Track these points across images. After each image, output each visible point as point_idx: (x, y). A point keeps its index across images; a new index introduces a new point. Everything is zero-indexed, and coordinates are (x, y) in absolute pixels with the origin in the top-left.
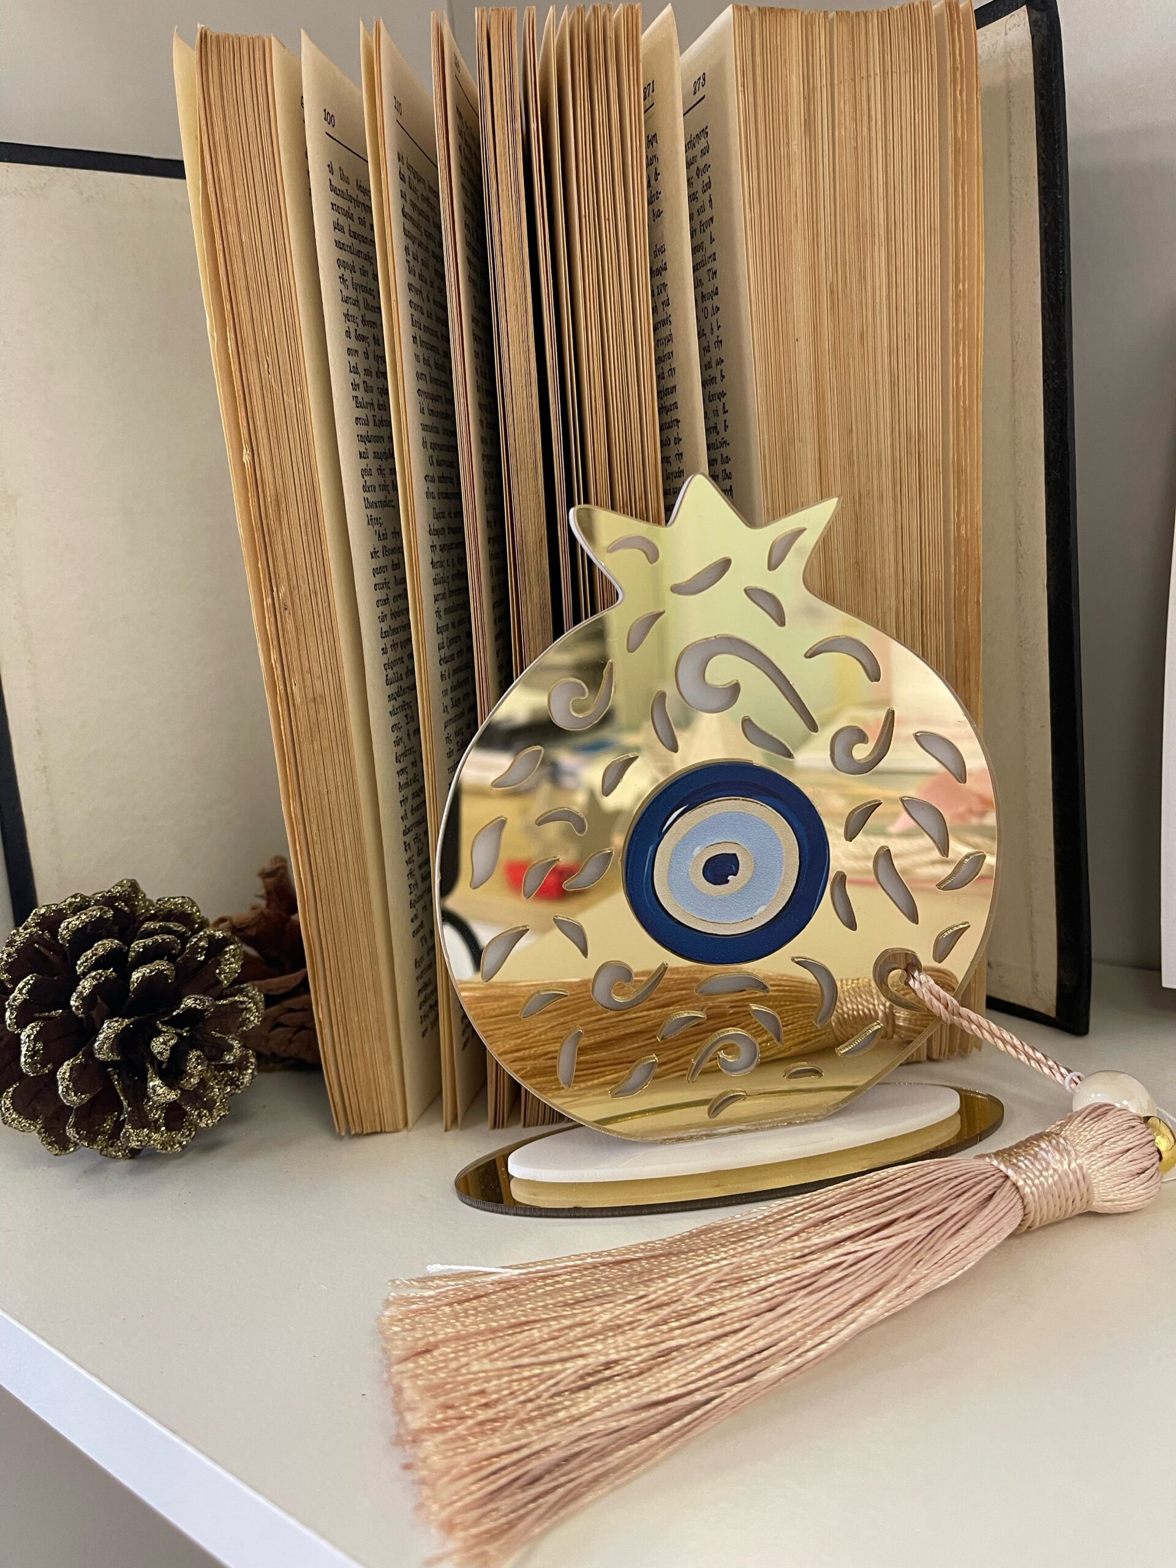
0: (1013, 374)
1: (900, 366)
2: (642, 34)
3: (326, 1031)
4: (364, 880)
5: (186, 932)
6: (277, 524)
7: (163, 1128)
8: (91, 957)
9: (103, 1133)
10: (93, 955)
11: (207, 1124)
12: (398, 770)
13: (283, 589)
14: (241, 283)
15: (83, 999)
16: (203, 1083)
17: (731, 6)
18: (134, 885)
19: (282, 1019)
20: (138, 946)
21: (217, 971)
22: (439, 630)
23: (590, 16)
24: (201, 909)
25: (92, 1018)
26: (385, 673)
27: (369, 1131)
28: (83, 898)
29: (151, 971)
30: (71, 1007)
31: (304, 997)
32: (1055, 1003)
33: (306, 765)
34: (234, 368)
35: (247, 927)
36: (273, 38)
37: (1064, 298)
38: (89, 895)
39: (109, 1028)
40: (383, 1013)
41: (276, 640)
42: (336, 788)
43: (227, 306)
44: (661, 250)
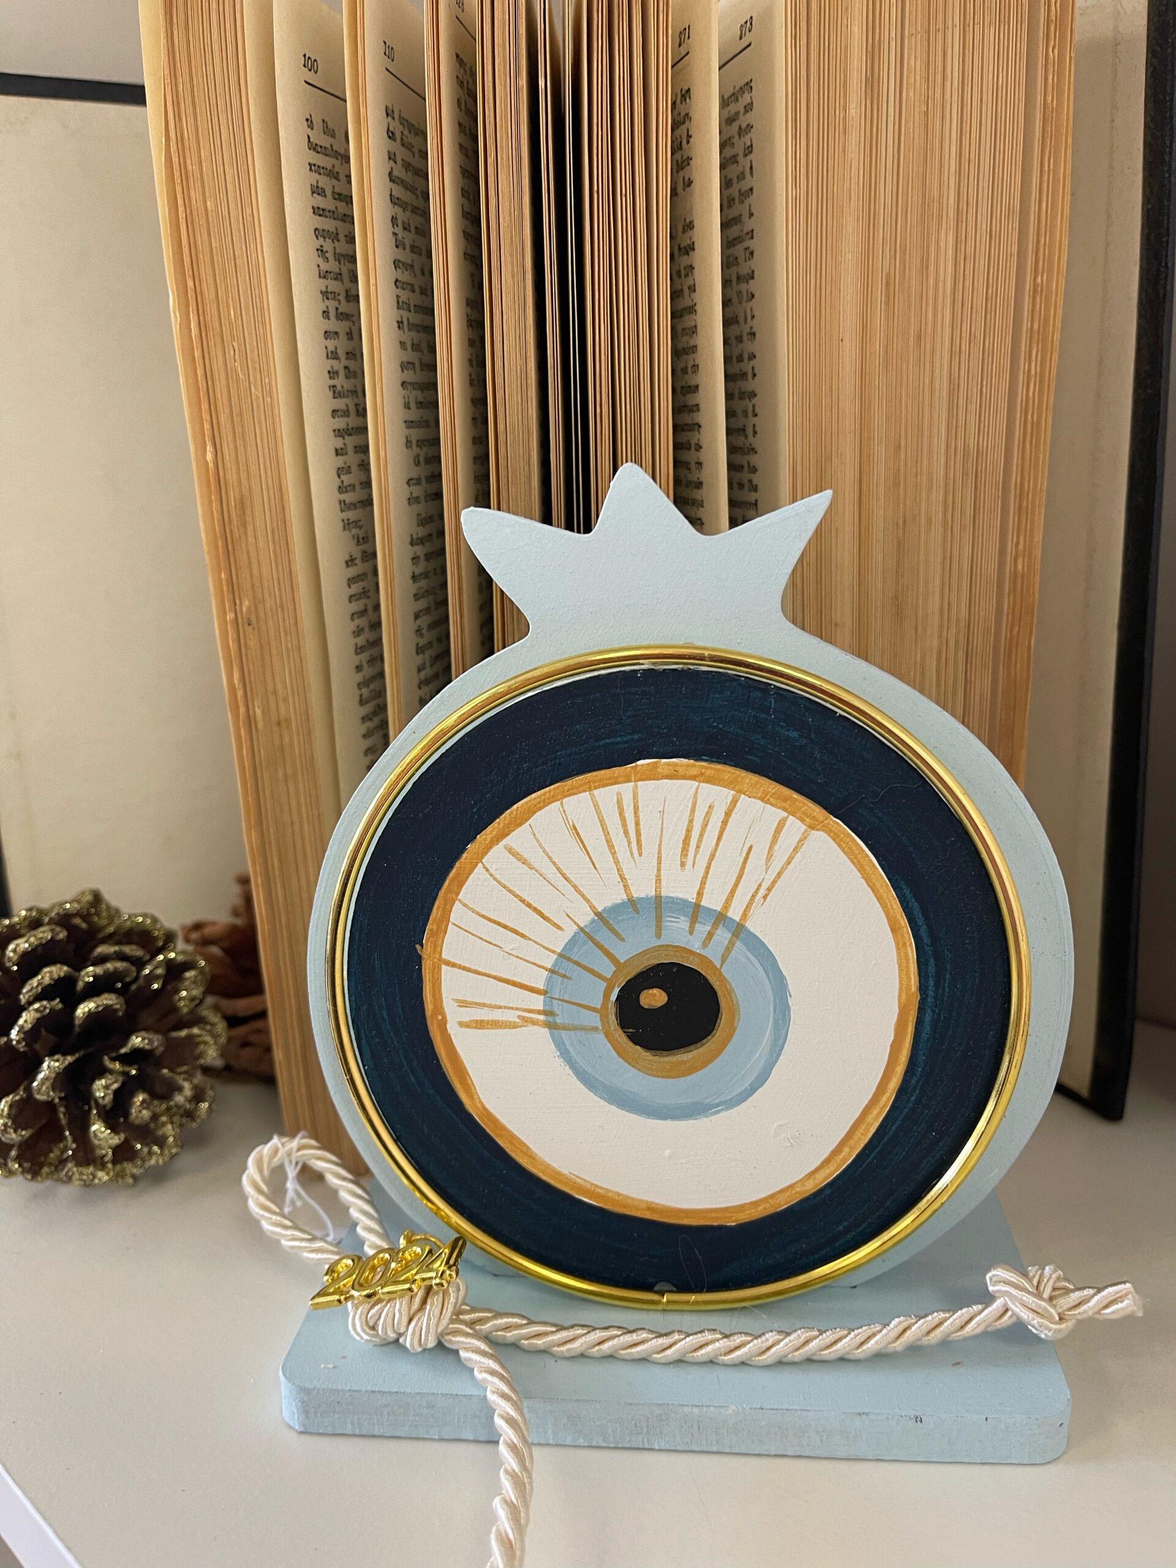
5: (142, 957)
6: (242, 530)
7: (110, 1165)
8: (37, 986)
9: (50, 1164)
10: (39, 984)
13: (246, 603)
15: (25, 1033)
18: (97, 898)
20: (89, 974)
21: (176, 999)
22: (420, 651)
24: (165, 924)
25: (33, 1054)
26: (359, 692)
28: (40, 911)
29: (98, 1007)
30: (12, 1040)
32: (1089, 1080)
33: (269, 794)
38: (47, 907)
39: (49, 1067)
41: (240, 658)
44: (690, 226)
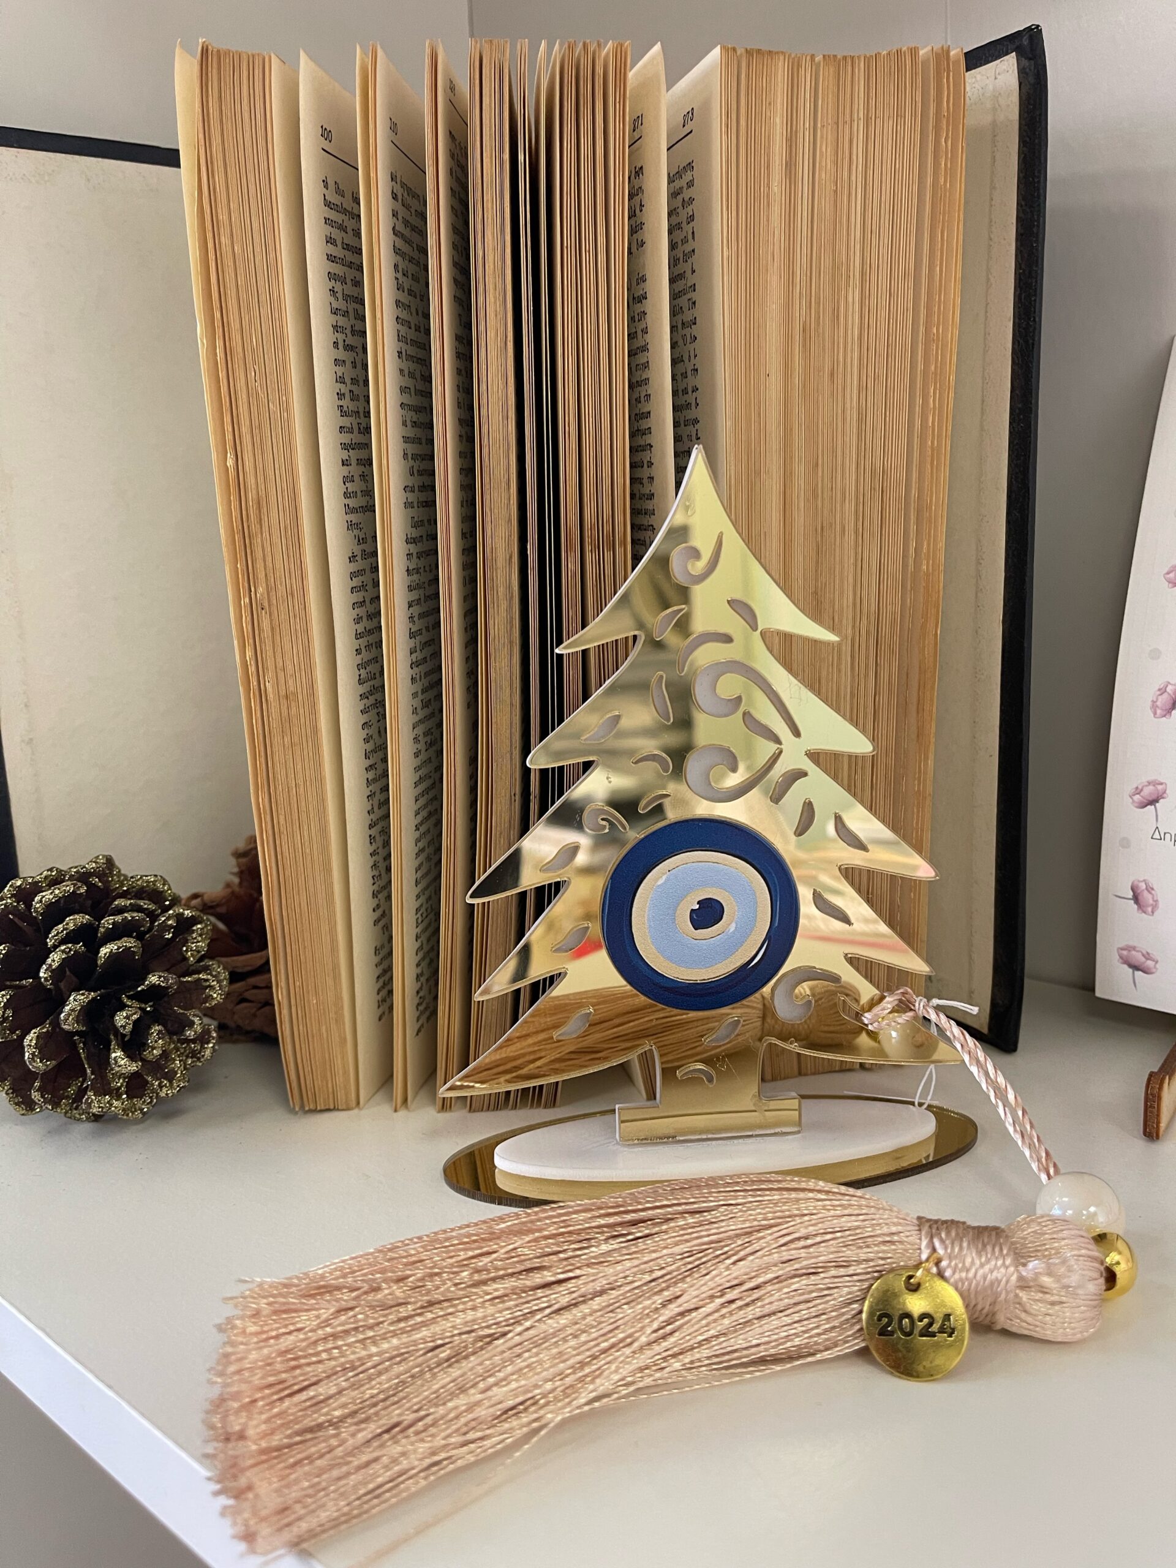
0: (982, 414)
1: (869, 404)
2: (630, 70)
3: (285, 1012)
4: (328, 871)
5: (154, 911)
6: (258, 526)
7: (124, 1096)
8: (62, 931)
9: (67, 1098)
10: (64, 929)
11: (167, 1094)
12: (367, 766)
13: (260, 590)
14: (231, 293)
15: (53, 971)
16: (165, 1054)
17: (719, 47)
18: (110, 861)
19: (247, 995)
20: (108, 922)
21: (184, 949)
22: (412, 635)
23: (579, 54)
24: (172, 887)
25: (60, 989)
26: (358, 673)
27: (323, 1108)
28: (59, 871)
29: (119, 948)
30: (40, 978)
31: (266, 976)
32: (987, 1020)
33: (276, 758)
34: (222, 375)
35: (218, 905)
36: (273, 56)
37: (1033, 344)
38: (64, 868)
39: (75, 1000)
40: (341, 998)
41: (253, 638)
42: (305, 782)
43: (217, 315)
44: (643, 279)
